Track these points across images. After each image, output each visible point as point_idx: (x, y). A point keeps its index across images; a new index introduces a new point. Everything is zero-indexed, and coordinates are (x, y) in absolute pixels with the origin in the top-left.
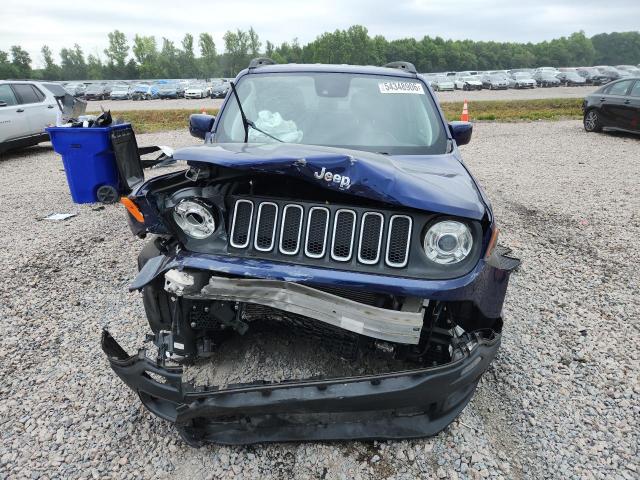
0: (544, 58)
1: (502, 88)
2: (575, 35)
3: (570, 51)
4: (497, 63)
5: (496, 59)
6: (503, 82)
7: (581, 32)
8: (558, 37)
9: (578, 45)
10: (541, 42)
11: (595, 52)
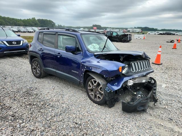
0: (26, 24)
1: (24, 32)
2: (33, 18)
3: (33, 22)
4: (12, 24)
5: (12, 23)
6: (24, 30)
7: (34, 18)
8: (28, 19)
9: (34, 21)
10: (24, 19)
11: (39, 24)
